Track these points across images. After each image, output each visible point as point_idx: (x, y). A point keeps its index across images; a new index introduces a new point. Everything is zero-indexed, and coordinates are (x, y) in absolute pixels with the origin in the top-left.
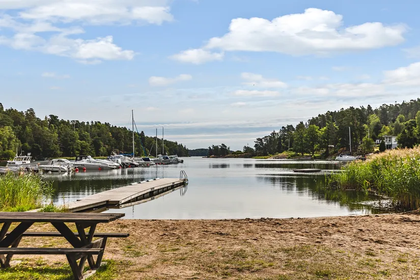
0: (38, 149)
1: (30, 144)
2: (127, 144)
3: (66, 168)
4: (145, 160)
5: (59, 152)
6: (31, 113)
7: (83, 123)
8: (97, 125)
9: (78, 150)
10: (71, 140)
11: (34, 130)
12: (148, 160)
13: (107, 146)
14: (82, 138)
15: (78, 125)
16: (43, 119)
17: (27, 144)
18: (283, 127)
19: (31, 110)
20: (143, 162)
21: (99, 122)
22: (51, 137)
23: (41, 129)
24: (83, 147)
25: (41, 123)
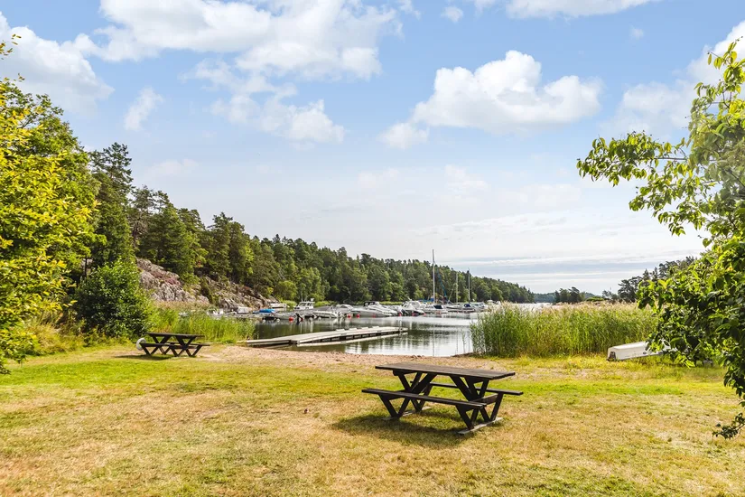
0: (346, 293)
1: (339, 286)
2: (448, 286)
3: (336, 315)
4: (436, 307)
5: (368, 296)
6: (343, 252)
7: (400, 262)
8: (415, 264)
9: (390, 293)
10: (382, 282)
11: (344, 270)
12: (439, 307)
13: (424, 289)
14: (395, 279)
15: (392, 264)
16: (354, 258)
17: (335, 287)
18: (661, 265)
19: (343, 249)
20: (434, 309)
21: (417, 261)
22: (360, 279)
23: (351, 269)
24: (396, 290)
25: (352, 263)
